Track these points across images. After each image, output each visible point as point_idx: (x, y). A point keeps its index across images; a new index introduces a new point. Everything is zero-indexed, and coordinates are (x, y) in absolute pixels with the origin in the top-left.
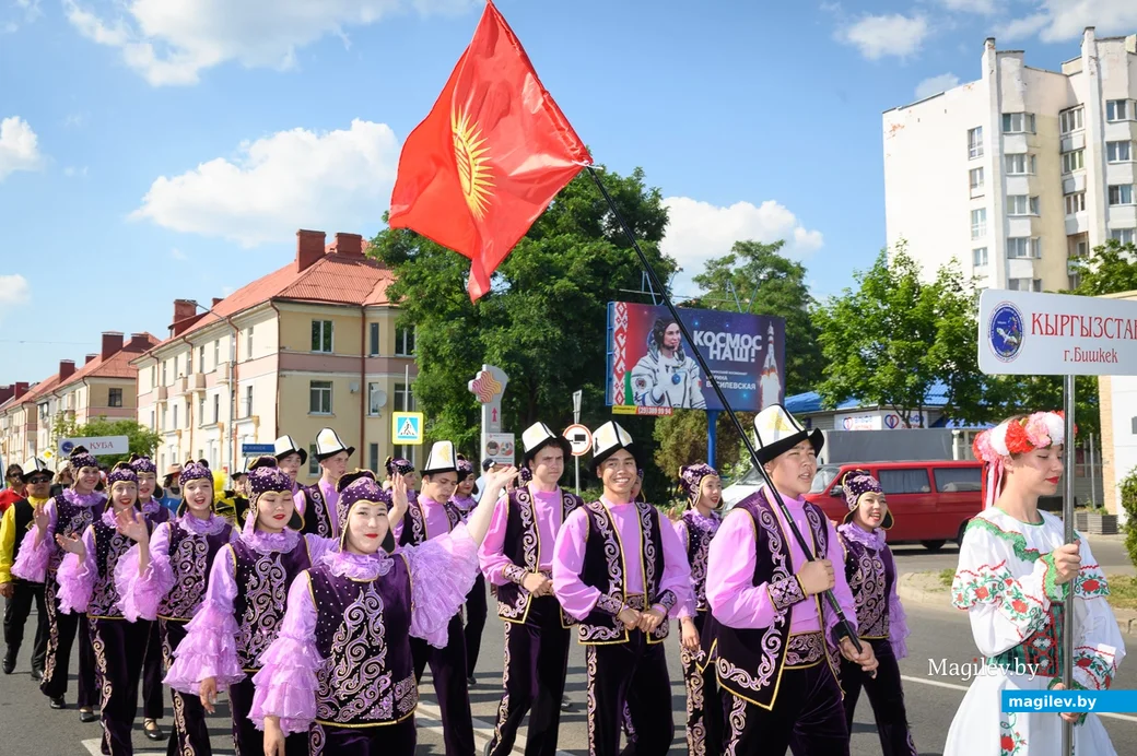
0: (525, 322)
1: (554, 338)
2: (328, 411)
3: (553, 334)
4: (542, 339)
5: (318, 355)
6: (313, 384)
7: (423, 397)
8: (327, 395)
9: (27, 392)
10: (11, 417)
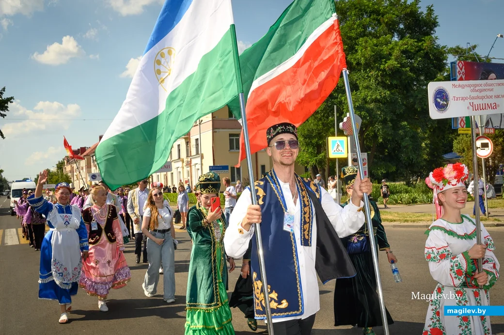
0: (367, 87)
1: (385, 96)
3: (385, 93)
4: (379, 97)
5: (232, 120)
6: (231, 135)
7: (303, 136)
8: (238, 141)
9: (85, 151)
10: (80, 163)
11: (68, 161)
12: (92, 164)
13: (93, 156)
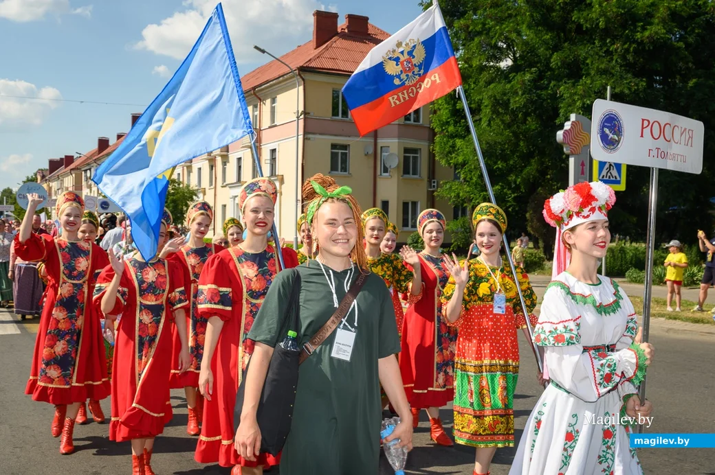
2: (345, 171)
5: (337, 121)
6: (334, 146)
8: (344, 157)
9: (73, 162)
10: (62, 181)
11: (43, 177)
12: (84, 183)
13: (86, 171)
